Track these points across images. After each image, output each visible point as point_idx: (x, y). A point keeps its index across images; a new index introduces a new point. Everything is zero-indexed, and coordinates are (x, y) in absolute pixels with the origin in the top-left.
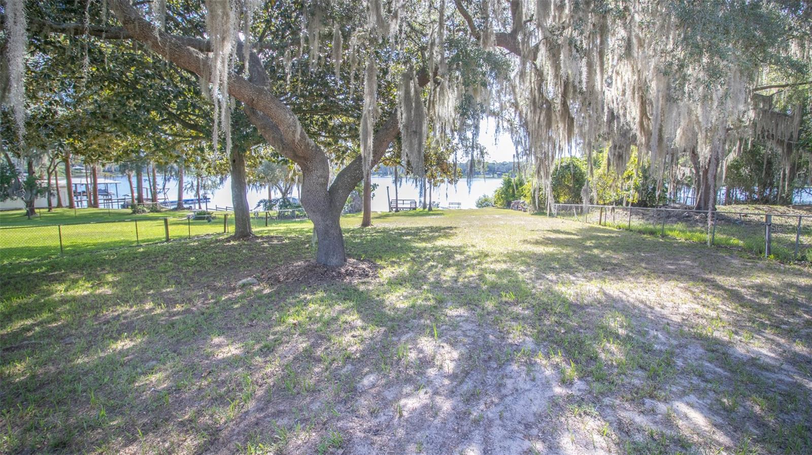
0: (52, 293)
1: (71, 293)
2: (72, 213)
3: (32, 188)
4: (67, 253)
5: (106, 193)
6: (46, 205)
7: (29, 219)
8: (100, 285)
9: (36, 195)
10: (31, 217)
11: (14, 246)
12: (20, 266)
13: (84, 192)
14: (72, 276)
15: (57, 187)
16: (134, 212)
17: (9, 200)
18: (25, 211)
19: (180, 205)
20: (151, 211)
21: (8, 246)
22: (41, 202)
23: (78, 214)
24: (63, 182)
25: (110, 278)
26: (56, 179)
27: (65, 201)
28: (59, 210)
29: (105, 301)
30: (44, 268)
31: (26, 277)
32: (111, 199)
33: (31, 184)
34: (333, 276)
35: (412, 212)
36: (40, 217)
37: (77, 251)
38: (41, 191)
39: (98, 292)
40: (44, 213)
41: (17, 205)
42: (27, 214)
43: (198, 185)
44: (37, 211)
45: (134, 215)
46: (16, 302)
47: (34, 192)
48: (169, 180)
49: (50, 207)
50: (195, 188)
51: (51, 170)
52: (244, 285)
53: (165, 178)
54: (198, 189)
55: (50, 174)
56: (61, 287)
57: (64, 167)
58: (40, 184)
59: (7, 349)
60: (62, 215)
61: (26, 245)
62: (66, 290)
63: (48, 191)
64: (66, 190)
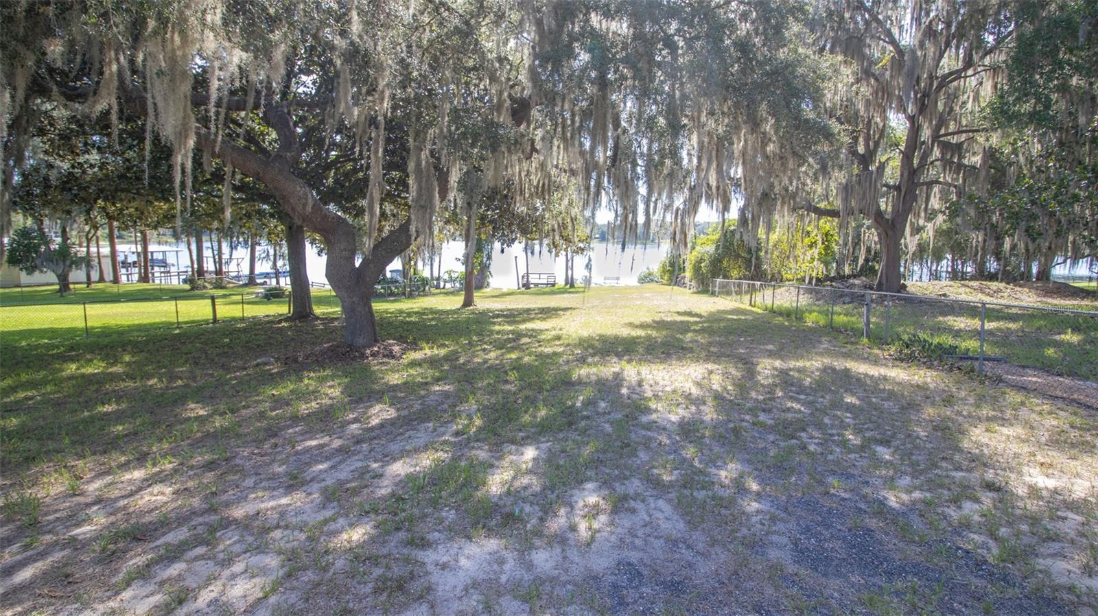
0: (63, 371)
1: (83, 371)
2: (114, 289)
3: (63, 259)
4: (94, 335)
5: (164, 263)
6: (85, 279)
7: (62, 296)
8: (112, 365)
9: (70, 266)
10: (64, 294)
11: (36, 327)
12: (38, 346)
13: (135, 263)
14: (88, 357)
15: (99, 257)
16: (192, 289)
17: (37, 273)
18: (57, 287)
19: (251, 280)
20: (215, 288)
21: (31, 327)
22: (77, 275)
23: (121, 291)
24: (105, 250)
25: (127, 358)
26: (98, 247)
27: (109, 276)
28: (101, 286)
29: (114, 377)
30: (62, 349)
31: (40, 358)
32: (169, 272)
33: (64, 252)
34: (355, 357)
35: (548, 289)
36: (75, 294)
37: (106, 332)
38: (78, 262)
39: (110, 370)
40: (81, 289)
41: (47, 278)
42: (60, 291)
43: (275, 255)
44: (71, 286)
45: (192, 293)
46: (24, 377)
47: (68, 263)
48: (236, 248)
49: (89, 282)
50: (272, 258)
51: (90, 235)
52: (258, 365)
53: (231, 246)
54: (275, 259)
55: (89, 241)
56: (74, 366)
57: (107, 231)
58: (76, 254)
59: (7, 411)
60: (103, 291)
61: (51, 326)
62: (78, 369)
63: (87, 261)
64: (109, 261)
